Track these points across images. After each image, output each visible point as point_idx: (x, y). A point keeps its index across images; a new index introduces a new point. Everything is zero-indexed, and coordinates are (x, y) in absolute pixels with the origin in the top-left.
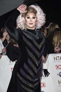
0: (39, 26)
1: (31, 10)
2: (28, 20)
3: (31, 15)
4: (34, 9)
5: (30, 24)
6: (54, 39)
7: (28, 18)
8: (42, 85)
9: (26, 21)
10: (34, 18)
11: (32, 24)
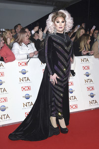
0: (68, 29)
1: (60, 15)
2: (58, 24)
3: (60, 20)
4: (63, 14)
5: (60, 28)
6: (81, 44)
7: (58, 22)
9: (55, 25)
10: (63, 22)
11: (62, 28)
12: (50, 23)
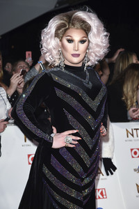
2: (69, 46)
3: (77, 35)
4: (83, 22)
5: (73, 55)
8: (98, 194)
12: (49, 41)
